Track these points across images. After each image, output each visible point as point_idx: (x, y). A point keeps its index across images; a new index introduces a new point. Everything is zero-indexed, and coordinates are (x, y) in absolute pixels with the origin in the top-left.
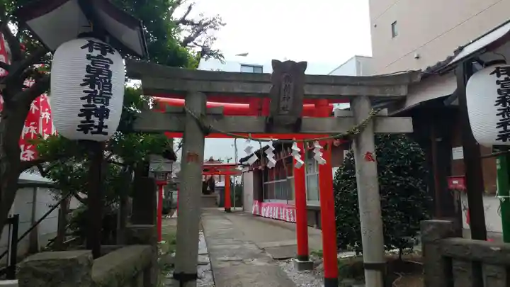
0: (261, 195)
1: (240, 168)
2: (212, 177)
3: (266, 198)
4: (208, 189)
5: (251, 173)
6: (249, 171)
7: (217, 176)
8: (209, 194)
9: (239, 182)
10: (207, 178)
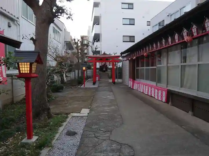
0: (134, 76)
1: (120, 58)
2: (105, 64)
3: (138, 78)
4: (104, 69)
5: (128, 61)
6: (126, 60)
7: (108, 63)
8: (105, 72)
9: (121, 66)
10: (103, 64)
